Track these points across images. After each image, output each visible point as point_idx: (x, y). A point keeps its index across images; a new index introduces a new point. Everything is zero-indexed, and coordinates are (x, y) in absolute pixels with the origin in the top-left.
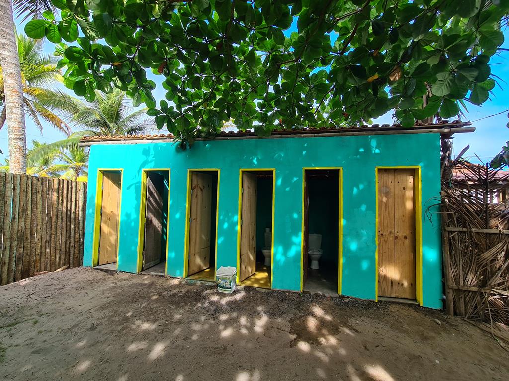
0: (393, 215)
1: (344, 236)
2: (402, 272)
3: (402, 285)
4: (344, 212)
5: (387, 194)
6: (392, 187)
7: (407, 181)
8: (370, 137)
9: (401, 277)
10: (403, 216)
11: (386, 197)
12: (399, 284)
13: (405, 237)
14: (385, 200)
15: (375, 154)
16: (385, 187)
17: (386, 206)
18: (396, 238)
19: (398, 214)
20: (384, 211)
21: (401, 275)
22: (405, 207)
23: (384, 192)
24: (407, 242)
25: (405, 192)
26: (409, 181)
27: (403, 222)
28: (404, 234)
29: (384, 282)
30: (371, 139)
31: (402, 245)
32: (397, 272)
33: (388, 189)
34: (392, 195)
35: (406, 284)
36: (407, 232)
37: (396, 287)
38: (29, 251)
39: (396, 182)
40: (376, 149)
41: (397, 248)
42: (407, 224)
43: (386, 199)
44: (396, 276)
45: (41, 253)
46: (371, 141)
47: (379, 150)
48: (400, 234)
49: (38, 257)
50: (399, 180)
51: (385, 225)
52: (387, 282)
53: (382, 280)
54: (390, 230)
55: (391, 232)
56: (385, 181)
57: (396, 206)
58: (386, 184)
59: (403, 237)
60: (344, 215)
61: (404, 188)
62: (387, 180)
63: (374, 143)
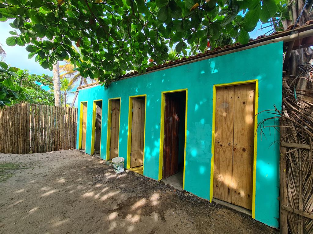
0: (232, 128)
1: (186, 144)
2: (240, 182)
3: (239, 194)
4: (187, 125)
5: (227, 110)
6: (232, 103)
7: (247, 95)
8: (209, 60)
9: (238, 186)
10: (243, 129)
11: (226, 112)
12: (235, 192)
13: (244, 150)
14: (224, 114)
15: (214, 74)
16: (225, 103)
17: (225, 120)
18: (234, 149)
19: (238, 127)
20: (224, 124)
21: (238, 184)
22: (244, 121)
23: (224, 107)
24: (245, 154)
25: (245, 107)
26: (250, 96)
27: (242, 135)
28: (243, 147)
29: (222, 188)
30: (210, 62)
31: (240, 156)
32: (234, 180)
33: (228, 105)
34: (231, 109)
35: (243, 194)
36: (246, 146)
37: (232, 194)
38: (57, 139)
39: (236, 98)
40: (214, 70)
41: (235, 159)
42: (246, 137)
43: (226, 114)
44: (233, 184)
45: (62, 141)
46: (210, 63)
47: (217, 69)
48: (239, 147)
49: (61, 143)
50: (239, 95)
51: (224, 137)
52: (224, 188)
53: (220, 185)
54: (229, 142)
55: (229, 144)
56: (225, 97)
57: (235, 120)
58: (226, 100)
59: (242, 149)
60: (187, 127)
61: (244, 103)
62: (227, 97)
63: (213, 65)
